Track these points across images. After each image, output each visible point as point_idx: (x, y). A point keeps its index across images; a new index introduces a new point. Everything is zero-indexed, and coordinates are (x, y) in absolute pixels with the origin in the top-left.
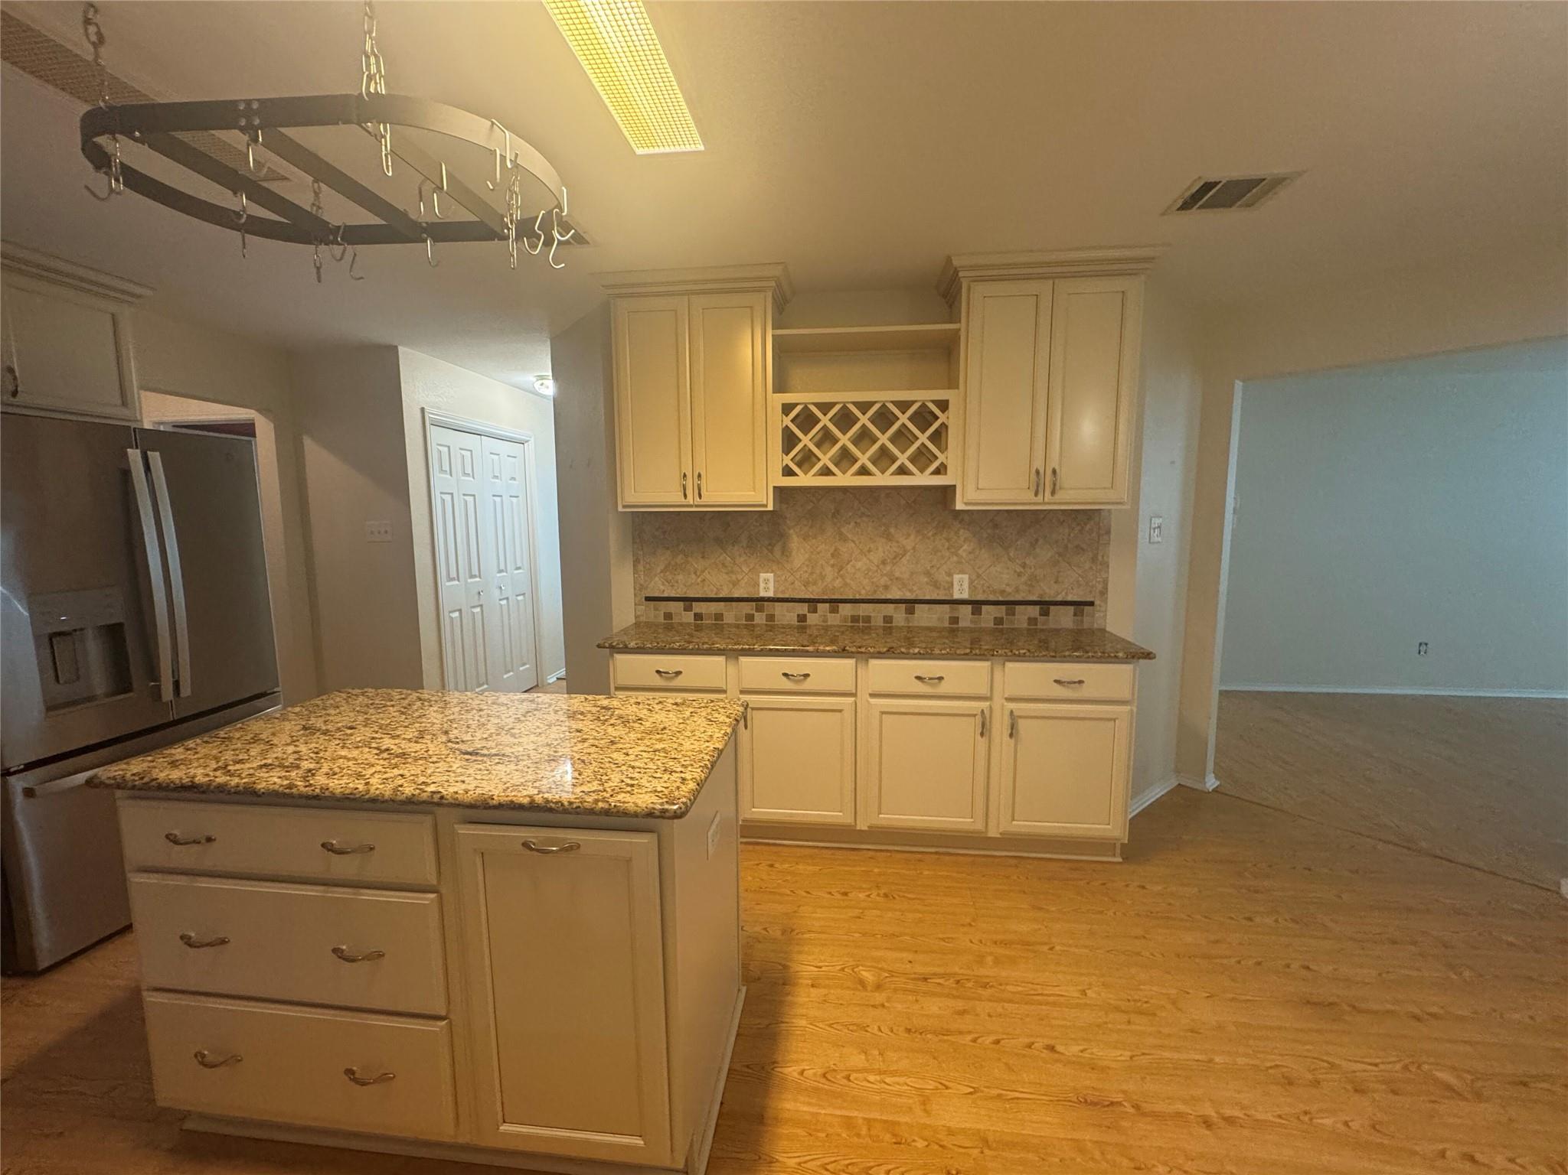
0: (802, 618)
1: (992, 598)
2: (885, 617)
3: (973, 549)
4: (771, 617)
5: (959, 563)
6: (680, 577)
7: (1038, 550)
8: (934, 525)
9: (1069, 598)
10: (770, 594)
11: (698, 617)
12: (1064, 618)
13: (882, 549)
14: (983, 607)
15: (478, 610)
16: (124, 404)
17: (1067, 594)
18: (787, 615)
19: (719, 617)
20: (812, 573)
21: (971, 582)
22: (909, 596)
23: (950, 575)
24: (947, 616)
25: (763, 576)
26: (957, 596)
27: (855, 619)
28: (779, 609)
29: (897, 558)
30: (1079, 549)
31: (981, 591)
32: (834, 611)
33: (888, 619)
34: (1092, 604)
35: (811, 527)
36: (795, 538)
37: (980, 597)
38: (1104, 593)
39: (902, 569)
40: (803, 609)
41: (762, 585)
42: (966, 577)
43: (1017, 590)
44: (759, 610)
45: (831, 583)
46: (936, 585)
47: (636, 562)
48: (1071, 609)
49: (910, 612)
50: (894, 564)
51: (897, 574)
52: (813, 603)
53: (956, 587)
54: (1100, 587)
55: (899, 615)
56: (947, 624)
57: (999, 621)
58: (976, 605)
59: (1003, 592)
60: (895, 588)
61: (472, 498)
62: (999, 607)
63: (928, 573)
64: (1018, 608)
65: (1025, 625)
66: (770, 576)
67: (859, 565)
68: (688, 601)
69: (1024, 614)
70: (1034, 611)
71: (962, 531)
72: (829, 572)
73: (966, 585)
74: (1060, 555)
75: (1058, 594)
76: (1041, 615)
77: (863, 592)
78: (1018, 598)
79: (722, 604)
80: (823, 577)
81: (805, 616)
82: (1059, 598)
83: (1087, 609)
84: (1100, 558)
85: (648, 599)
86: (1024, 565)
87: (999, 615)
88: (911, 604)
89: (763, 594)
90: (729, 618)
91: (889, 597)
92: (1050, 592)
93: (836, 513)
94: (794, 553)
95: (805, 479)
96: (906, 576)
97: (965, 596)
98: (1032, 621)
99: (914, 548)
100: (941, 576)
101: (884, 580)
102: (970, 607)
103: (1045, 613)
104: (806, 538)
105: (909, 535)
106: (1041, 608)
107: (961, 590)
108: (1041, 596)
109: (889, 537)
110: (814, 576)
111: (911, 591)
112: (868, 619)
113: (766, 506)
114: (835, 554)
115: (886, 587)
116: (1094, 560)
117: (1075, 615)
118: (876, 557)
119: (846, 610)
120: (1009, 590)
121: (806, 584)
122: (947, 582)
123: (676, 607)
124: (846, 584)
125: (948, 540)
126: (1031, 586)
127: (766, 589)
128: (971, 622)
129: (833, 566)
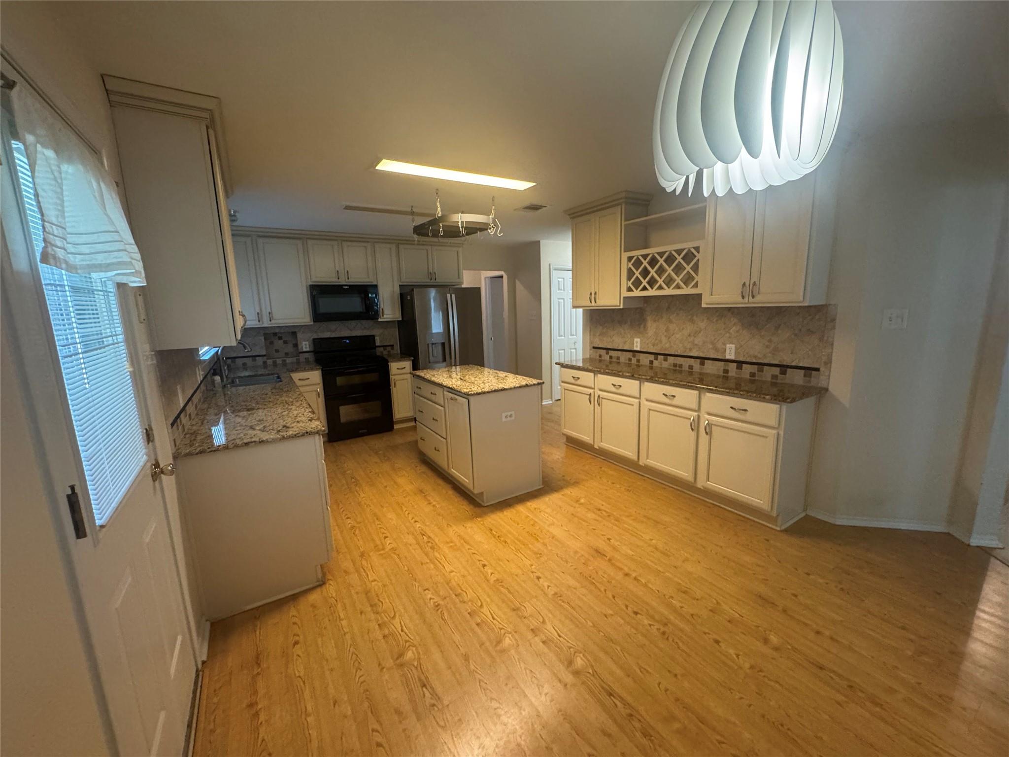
0: (651, 362)
1: (748, 360)
2: (689, 366)
3: (739, 330)
4: (638, 361)
5: (730, 337)
6: (605, 339)
7: (780, 332)
8: (717, 314)
9: (801, 365)
10: (638, 349)
11: (611, 357)
12: (797, 378)
13: (689, 328)
14: (743, 365)
15: (563, 351)
16: (459, 278)
17: (799, 361)
18: (645, 360)
19: (618, 358)
20: (656, 339)
21: (737, 349)
22: (702, 355)
23: (724, 344)
24: (722, 368)
25: (636, 340)
26: (728, 357)
27: (675, 365)
28: (642, 356)
29: (696, 333)
30: (810, 332)
31: (742, 356)
32: (666, 360)
33: (691, 367)
34: (817, 370)
35: (657, 315)
36: (650, 321)
37: (741, 359)
38: (828, 363)
39: (698, 340)
40: (652, 357)
41: (635, 345)
42: (733, 346)
43: (765, 356)
44: (634, 356)
45: (665, 346)
46: (717, 350)
47: (590, 331)
48: (803, 371)
49: (702, 364)
50: (695, 337)
51: (696, 342)
52: (656, 354)
53: (728, 352)
54: (824, 359)
55: (696, 364)
56: (721, 373)
57: (752, 375)
58: (740, 364)
59: (755, 357)
60: (694, 350)
61: (562, 300)
62: (753, 366)
63: (712, 343)
64: (766, 368)
65: (769, 379)
66: (639, 340)
67: (678, 336)
68: (607, 349)
69: (769, 372)
70: (776, 371)
71: (732, 319)
72: (664, 340)
73: (733, 351)
74: (796, 335)
75: (793, 361)
76: (781, 374)
77: (679, 351)
78: (766, 361)
79: (620, 352)
80: (661, 341)
81: (652, 361)
82: (793, 364)
83: (814, 372)
84: (825, 338)
85: (594, 348)
86: (770, 341)
87: (753, 371)
88: (703, 359)
89: (635, 349)
90: (622, 360)
91: (692, 355)
92: (787, 359)
93: (669, 308)
94: (649, 329)
95: (637, 293)
96: (700, 344)
97: (732, 357)
98: (774, 377)
99: (705, 328)
100: (719, 345)
101: (689, 346)
102: (735, 364)
103: (783, 373)
104: (655, 321)
105: (703, 320)
106: (781, 370)
107: (730, 355)
108: (780, 361)
109: (692, 321)
110: (657, 341)
111: (703, 352)
112: (681, 366)
113: (620, 306)
114: (667, 330)
115: (691, 350)
116: (821, 339)
117: (805, 376)
118: (686, 332)
119: (671, 360)
120: (759, 355)
121: (654, 345)
122: (723, 348)
123: (603, 352)
124: (671, 347)
125: (725, 324)
126: (773, 354)
127: (637, 346)
128: (736, 372)
129: (666, 336)
